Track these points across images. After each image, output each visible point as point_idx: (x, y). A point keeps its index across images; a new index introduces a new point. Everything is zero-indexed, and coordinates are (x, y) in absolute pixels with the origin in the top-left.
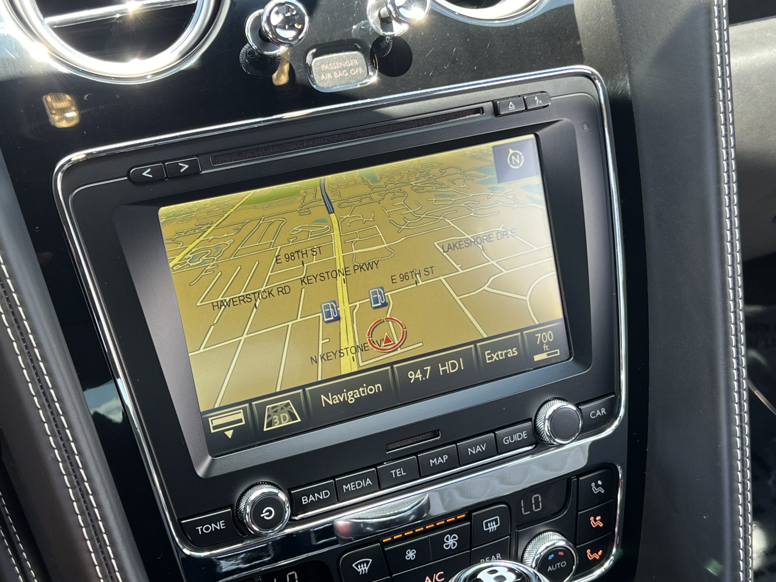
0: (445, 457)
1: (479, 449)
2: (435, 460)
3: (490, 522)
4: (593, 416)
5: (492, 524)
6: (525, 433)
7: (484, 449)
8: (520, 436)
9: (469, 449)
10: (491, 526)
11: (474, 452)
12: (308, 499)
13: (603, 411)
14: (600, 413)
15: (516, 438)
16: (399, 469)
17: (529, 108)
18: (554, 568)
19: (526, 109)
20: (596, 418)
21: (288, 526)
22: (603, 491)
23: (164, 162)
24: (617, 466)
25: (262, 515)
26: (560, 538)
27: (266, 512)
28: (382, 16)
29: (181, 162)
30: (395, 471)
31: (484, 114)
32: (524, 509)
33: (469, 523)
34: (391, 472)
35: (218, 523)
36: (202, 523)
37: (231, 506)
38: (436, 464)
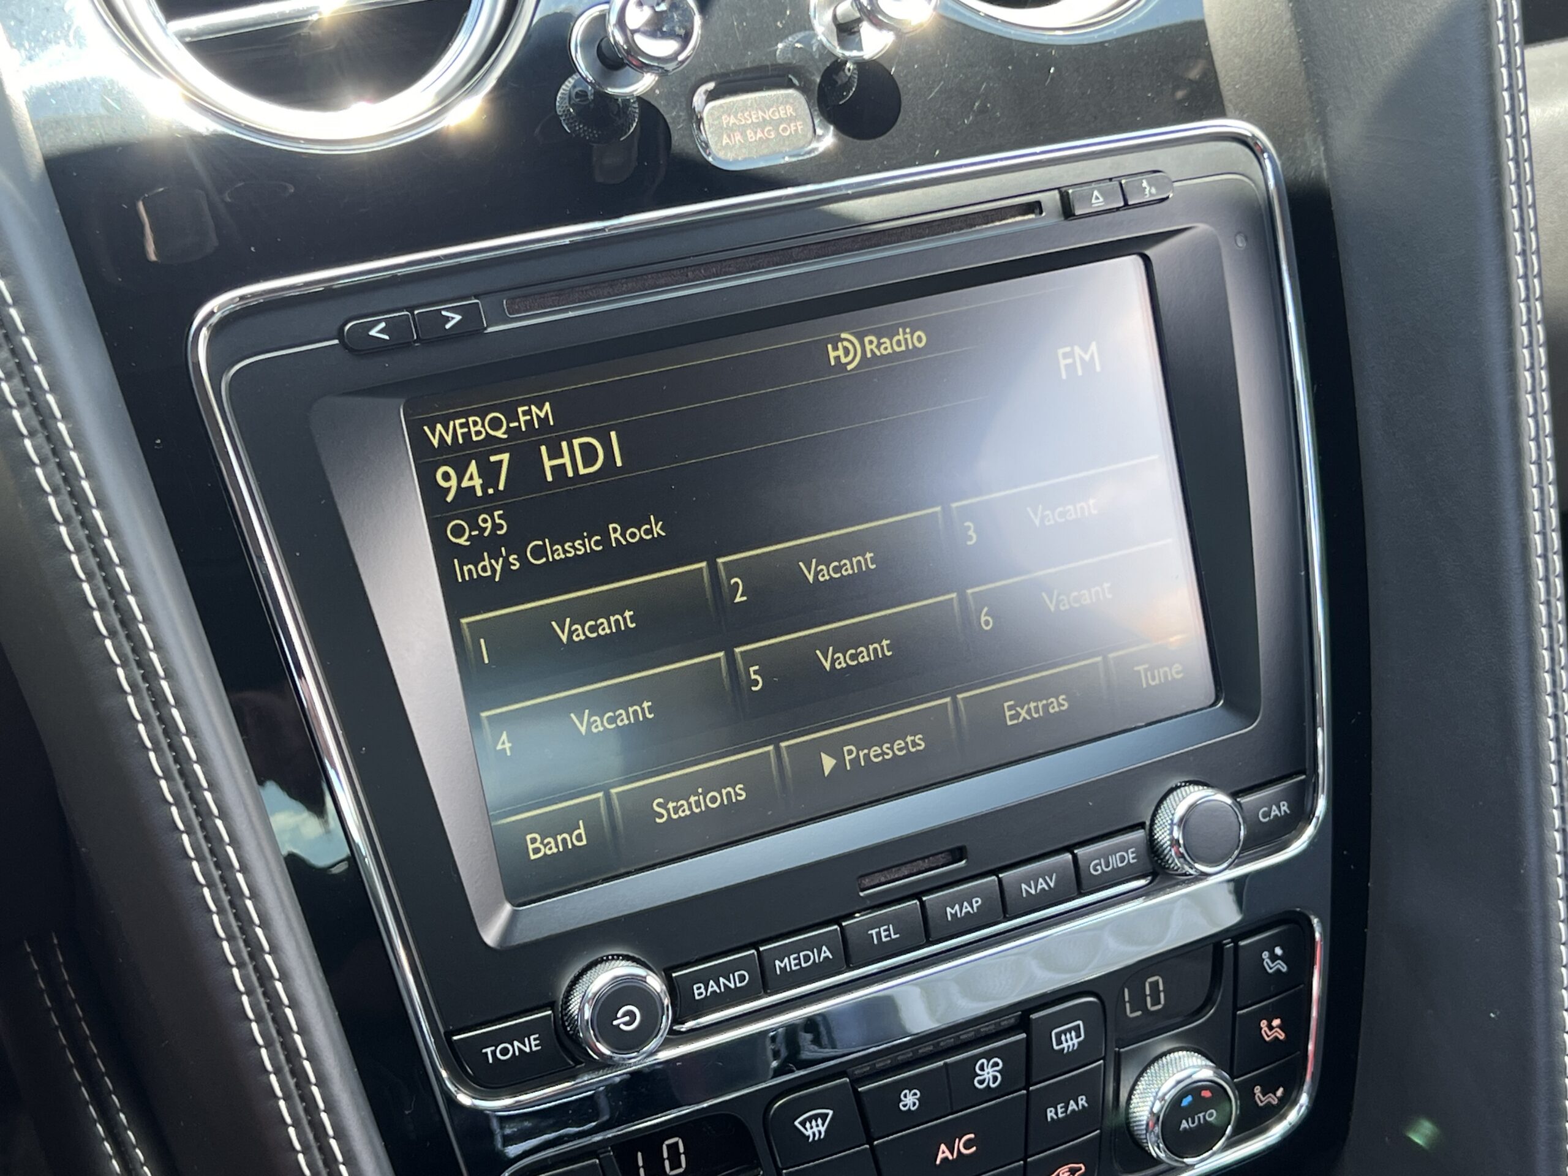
0: (977, 902)
1: (1042, 885)
2: (957, 907)
3: (1065, 1032)
4: (1264, 817)
5: (1068, 1035)
6: (1133, 853)
7: (1052, 885)
8: (1122, 859)
9: (1024, 886)
10: (1067, 1041)
11: (1033, 892)
12: (706, 990)
13: (1284, 807)
14: (1277, 812)
15: (1115, 861)
16: (886, 927)
17: (1130, 203)
18: (1193, 1122)
19: (1126, 204)
20: (1270, 821)
21: (666, 1044)
22: (1284, 969)
23: (411, 309)
24: (1312, 917)
25: (615, 1023)
26: (1204, 1063)
27: (624, 1016)
28: (840, 20)
29: (447, 309)
30: (877, 930)
31: (1044, 214)
32: (1130, 1007)
33: (1024, 1035)
34: (870, 932)
35: (526, 1040)
36: (494, 1039)
37: (551, 1005)
38: (959, 915)
